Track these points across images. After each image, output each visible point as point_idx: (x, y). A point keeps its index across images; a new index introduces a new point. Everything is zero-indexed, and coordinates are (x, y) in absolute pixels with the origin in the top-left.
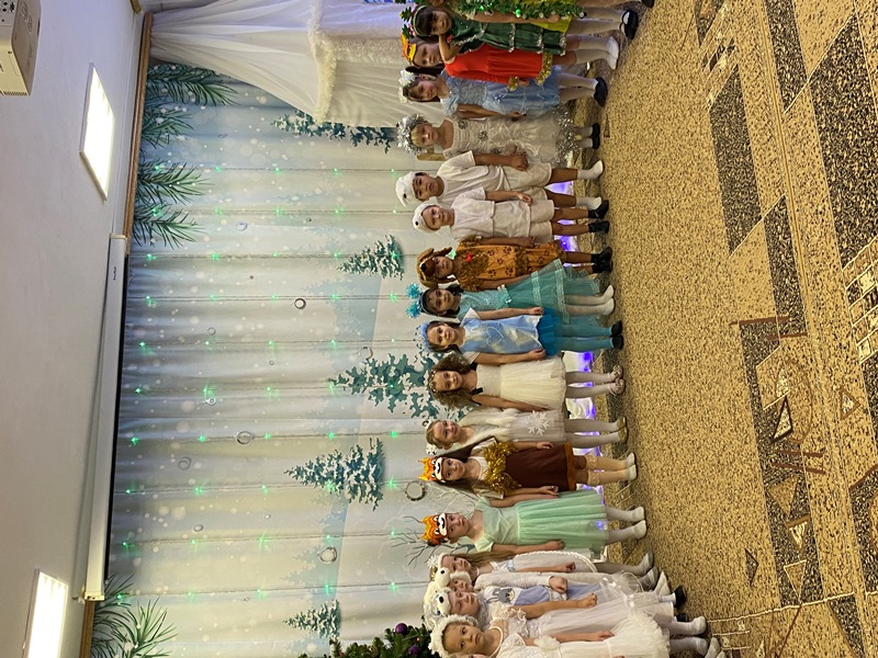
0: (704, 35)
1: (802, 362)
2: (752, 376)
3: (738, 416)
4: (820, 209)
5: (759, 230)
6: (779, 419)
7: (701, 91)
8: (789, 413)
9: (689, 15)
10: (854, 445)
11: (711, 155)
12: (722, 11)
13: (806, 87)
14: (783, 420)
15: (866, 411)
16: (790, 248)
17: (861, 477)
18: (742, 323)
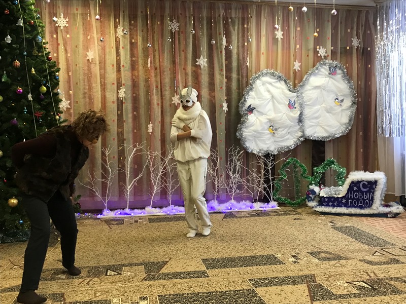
0: (311, 254)
1: (132, 279)
2: (141, 264)
3: (129, 259)
4: (191, 289)
5: (203, 268)
6: (115, 272)
7: (285, 251)
8: (114, 275)
9: (325, 249)
10: (80, 295)
11: (253, 254)
12: (317, 260)
13: (252, 287)
14: (113, 272)
15: (91, 299)
16: (184, 278)
17: (65, 297)
18: (167, 262)
